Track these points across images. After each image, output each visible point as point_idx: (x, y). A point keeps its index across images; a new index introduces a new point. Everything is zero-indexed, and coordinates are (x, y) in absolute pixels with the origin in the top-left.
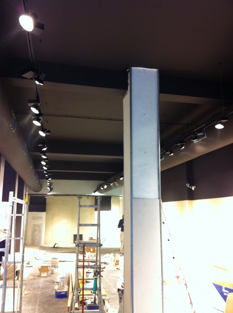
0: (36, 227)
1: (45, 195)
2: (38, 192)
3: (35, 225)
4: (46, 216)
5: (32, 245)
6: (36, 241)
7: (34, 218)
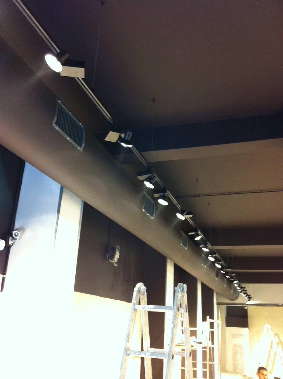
0: (237, 348)
1: (244, 305)
2: (234, 300)
3: (235, 345)
4: (249, 333)
5: (234, 373)
6: (239, 367)
7: (234, 336)
